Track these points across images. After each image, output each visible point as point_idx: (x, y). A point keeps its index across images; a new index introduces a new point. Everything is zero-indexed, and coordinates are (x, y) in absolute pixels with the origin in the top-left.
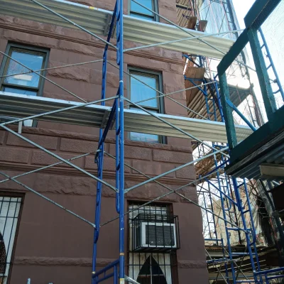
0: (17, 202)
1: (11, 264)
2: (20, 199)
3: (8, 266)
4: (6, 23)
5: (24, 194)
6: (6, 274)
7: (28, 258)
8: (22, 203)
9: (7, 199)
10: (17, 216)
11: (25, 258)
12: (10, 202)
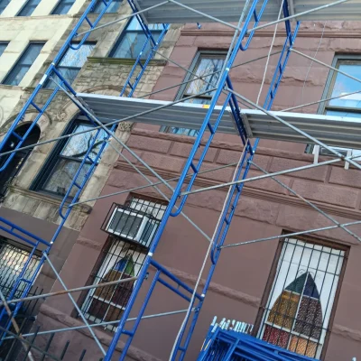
0: (339, 256)
1: (328, 331)
2: (343, 253)
3: (324, 332)
4: (333, 30)
5: (349, 247)
6: (322, 341)
7: (351, 331)
8: (345, 258)
9: (327, 249)
10: (338, 273)
11: (346, 329)
12: (322, 252)
